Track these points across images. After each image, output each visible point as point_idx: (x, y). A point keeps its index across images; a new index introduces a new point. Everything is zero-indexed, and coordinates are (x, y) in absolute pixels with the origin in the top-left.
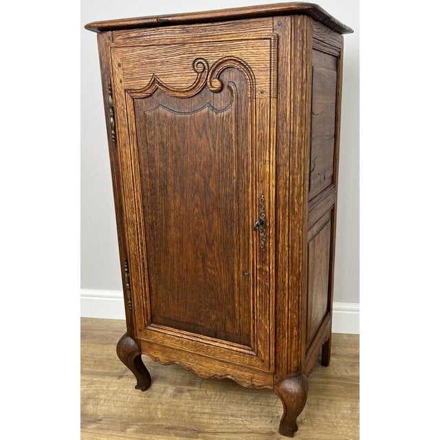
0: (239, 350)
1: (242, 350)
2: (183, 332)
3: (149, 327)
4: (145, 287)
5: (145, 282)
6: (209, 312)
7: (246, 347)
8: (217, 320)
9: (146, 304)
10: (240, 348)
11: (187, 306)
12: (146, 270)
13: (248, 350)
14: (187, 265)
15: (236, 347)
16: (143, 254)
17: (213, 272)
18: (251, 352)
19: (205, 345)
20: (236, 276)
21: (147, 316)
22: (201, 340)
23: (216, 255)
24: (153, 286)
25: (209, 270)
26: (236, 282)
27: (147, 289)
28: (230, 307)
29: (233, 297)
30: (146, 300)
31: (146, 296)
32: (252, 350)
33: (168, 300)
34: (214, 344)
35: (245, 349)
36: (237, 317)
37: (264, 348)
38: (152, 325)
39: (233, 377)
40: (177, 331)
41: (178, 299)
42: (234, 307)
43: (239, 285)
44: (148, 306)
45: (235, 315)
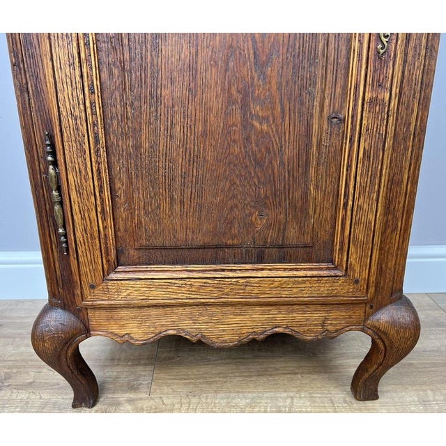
0: (309, 273)
1: (315, 273)
2: (191, 267)
3: (113, 276)
4: (101, 191)
5: (100, 179)
6: (251, 214)
7: (324, 265)
8: (268, 227)
9: (105, 228)
10: (311, 269)
11: (204, 213)
12: (103, 153)
13: (328, 269)
14: (206, 121)
15: (303, 270)
16: (94, 113)
17: (265, 127)
18: (333, 273)
19: (241, 281)
20: (315, 127)
21: (107, 254)
22: (231, 274)
23: (274, 88)
24: (118, 185)
25: (257, 124)
26: (314, 140)
27: (107, 194)
28: (298, 195)
29: (306, 173)
30: (104, 219)
31: (103, 209)
32: (336, 268)
33: (159, 207)
34: (259, 274)
35: (321, 269)
36: (311, 212)
37: (361, 257)
38: (120, 268)
39: (287, 328)
40: (179, 267)
41: (182, 203)
42: (306, 194)
43: (319, 145)
44: (110, 232)
45: (307, 209)
